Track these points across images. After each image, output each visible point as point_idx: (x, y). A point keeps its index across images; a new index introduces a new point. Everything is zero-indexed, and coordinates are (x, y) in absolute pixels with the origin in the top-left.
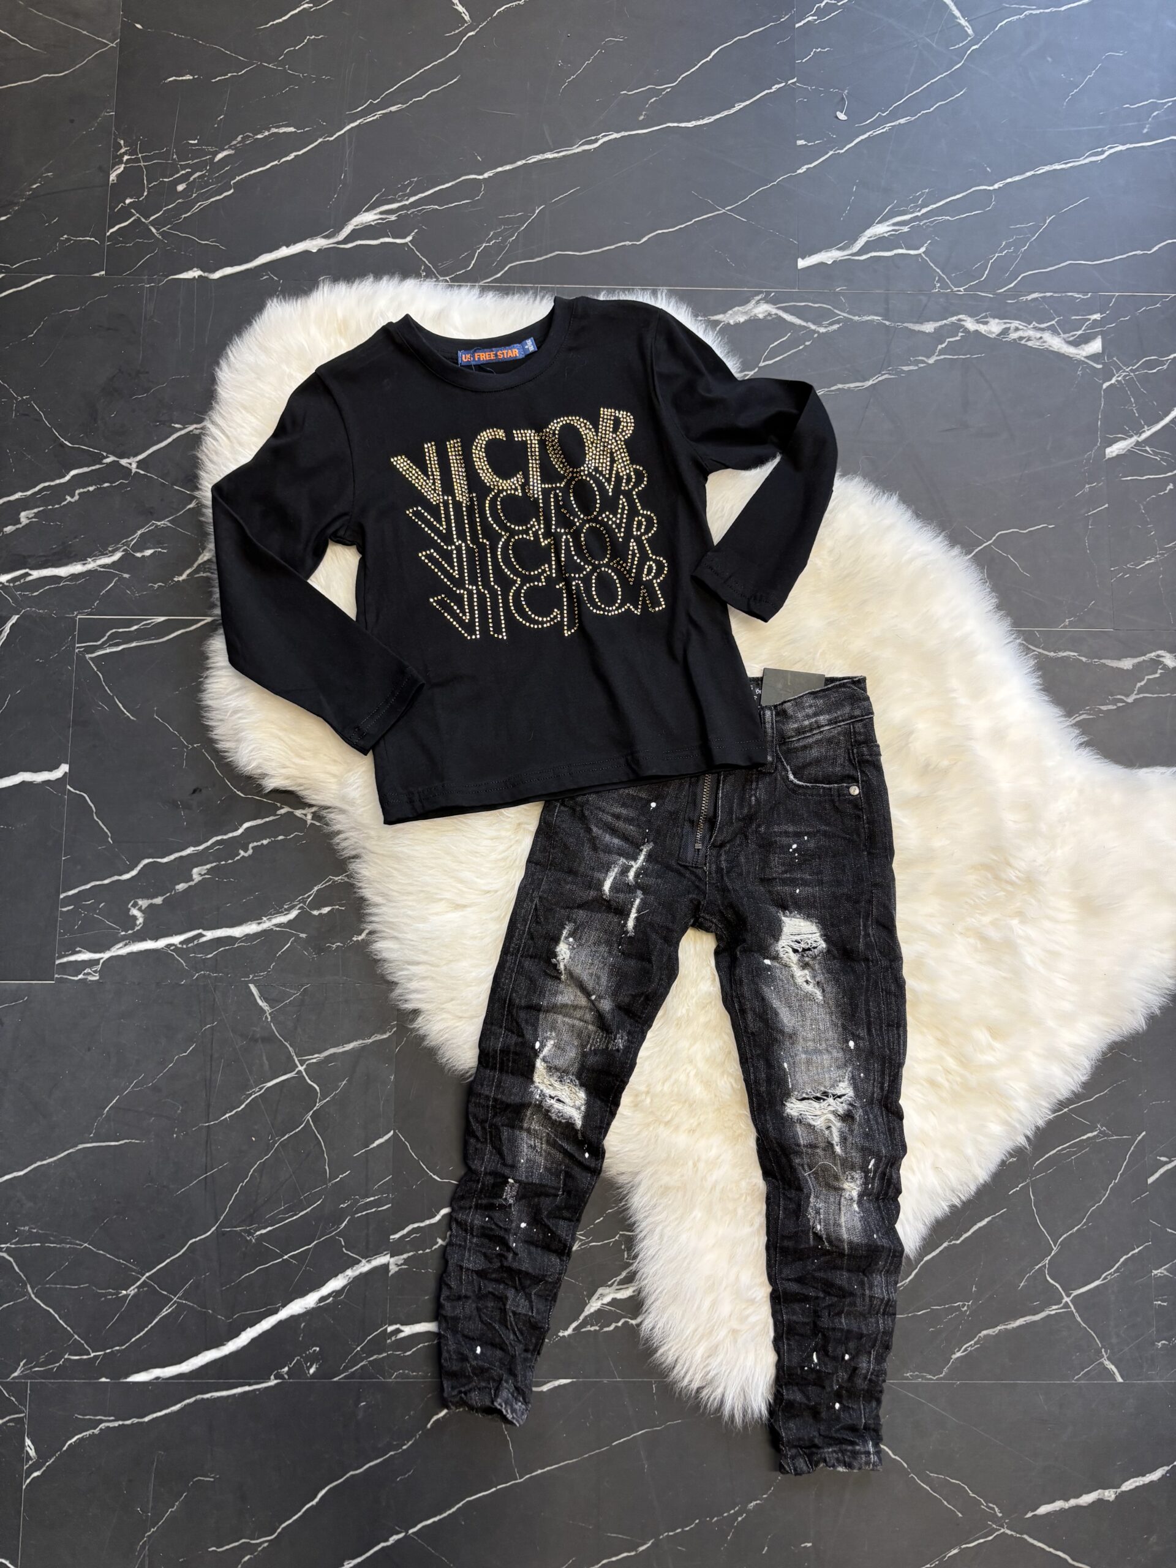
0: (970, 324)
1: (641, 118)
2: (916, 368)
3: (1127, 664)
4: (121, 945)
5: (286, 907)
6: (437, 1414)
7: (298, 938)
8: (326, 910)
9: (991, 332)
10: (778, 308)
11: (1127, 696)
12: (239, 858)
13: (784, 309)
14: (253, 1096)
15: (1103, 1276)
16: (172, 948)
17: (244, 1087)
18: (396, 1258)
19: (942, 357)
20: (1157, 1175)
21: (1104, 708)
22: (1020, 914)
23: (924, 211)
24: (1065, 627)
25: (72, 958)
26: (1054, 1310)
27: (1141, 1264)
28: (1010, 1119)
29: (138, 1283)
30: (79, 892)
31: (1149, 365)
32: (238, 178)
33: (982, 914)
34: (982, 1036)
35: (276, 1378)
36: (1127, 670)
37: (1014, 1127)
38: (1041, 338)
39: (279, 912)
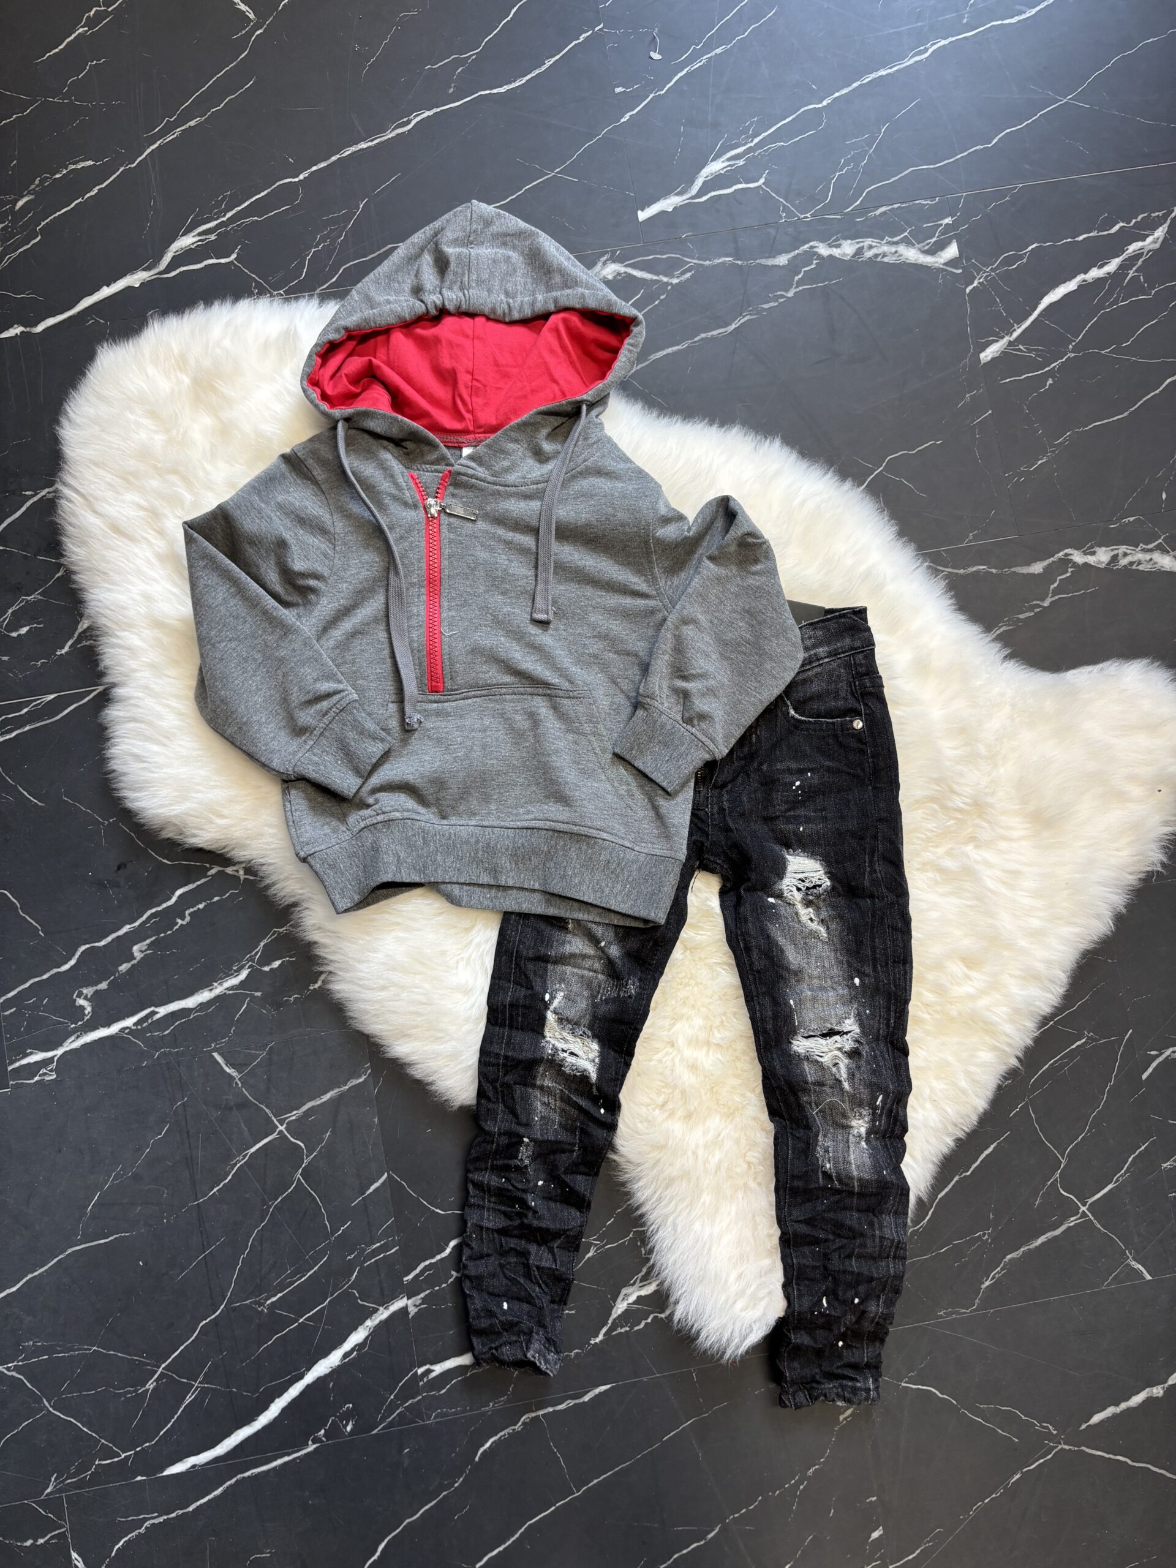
0: (823, 250)
1: (451, 90)
2: (777, 304)
3: (1037, 568)
4: (73, 1038)
5: (235, 968)
6: (483, 1445)
7: (253, 997)
8: (276, 964)
9: (845, 255)
10: (626, 266)
11: (1043, 600)
12: (177, 927)
13: (634, 266)
14: (238, 1165)
15: (1115, 1179)
16: (127, 1031)
17: (227, 1158)
18: (414, 1299)
19: (801, 288)
20: (1150, 1070)
21: (1022, 616)
22: (973, 839)
23: (756, 140)
24: (970, 541)
25: (24, 1062)
26: (1072, 1221)
27: (1148, 1161)
28: (997, 1044)
29: (156, 1376)
30: (19, 992)
31: (1008, 261)
32: (43, 224)
33: (937, 846)
34: (956, 968)
35: (314, 1443)
36: (1039, 574)
37: (1004, 1051)
38: (896, 252)
39: (228, 975)
